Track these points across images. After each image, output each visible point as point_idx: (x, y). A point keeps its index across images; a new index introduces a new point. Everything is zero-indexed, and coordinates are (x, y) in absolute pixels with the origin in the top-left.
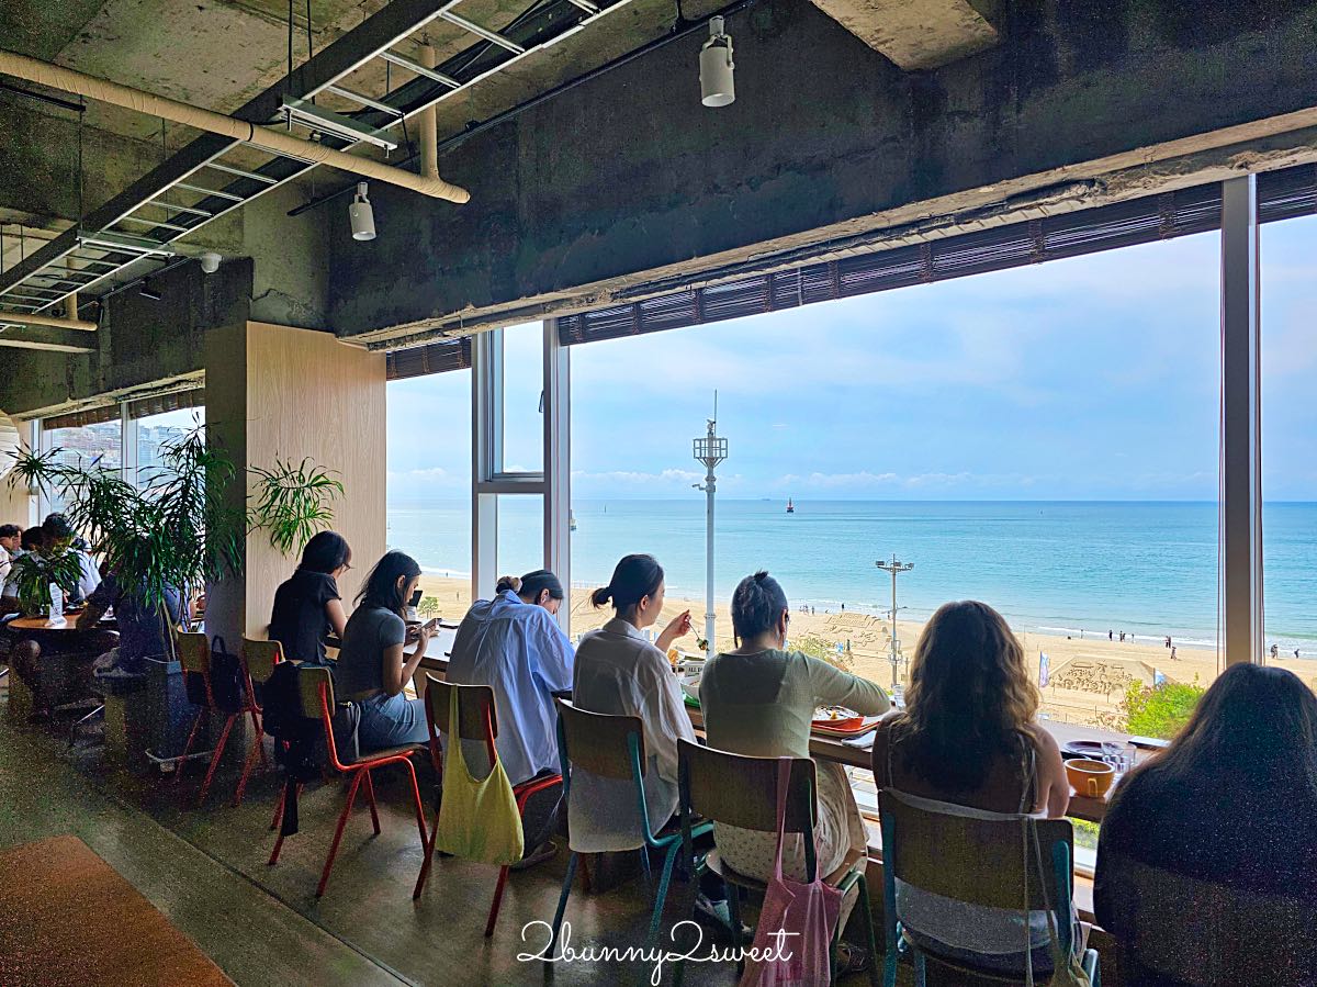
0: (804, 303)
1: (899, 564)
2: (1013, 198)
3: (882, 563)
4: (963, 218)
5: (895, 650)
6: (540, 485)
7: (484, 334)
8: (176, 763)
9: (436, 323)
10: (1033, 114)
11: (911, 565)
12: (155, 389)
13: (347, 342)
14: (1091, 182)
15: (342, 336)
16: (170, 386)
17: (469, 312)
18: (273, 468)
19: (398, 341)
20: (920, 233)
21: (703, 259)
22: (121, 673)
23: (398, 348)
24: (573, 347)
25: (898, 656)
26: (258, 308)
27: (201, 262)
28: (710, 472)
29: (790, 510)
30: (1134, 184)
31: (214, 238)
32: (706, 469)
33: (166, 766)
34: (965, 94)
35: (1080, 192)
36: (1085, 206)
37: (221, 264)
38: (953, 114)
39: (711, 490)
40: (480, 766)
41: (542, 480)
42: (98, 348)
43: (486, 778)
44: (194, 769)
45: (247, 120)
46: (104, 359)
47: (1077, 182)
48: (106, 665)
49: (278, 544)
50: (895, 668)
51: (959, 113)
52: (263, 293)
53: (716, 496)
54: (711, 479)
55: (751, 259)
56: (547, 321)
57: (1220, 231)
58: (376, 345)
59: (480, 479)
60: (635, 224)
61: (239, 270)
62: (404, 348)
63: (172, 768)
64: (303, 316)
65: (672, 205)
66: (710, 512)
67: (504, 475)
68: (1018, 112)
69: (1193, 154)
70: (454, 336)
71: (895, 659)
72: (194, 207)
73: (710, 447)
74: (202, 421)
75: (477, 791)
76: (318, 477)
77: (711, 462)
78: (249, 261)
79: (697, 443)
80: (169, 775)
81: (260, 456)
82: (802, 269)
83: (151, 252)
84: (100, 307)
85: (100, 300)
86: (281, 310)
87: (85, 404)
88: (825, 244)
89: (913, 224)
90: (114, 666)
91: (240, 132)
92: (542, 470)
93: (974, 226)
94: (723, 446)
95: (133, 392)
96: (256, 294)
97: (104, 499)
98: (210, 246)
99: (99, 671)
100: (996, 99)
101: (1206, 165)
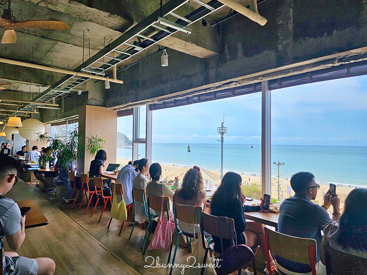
0: (193, 103)
1: (280, 163)
2: (224, 84)
3: (275, 163)
4: (217, 88)
5: (279, 188)
6: (145, 141)
7: (136, 108)
8: (69, 201)
9: (125, 105)
10: (223, 69)
11: (284, 164)
12: (73, 118)
13: (108, 109)
14: (237, 82)
15: (107, 108)
16: (76, 117)
17: (130, 103)
18: (91, 137)
19: (119, 109)
20: (210, 90)
21: (170, 95)
22: (59, 181)
23: (119, 110)
24: (153, 111)
25: (280, 190)
26: (89, 102)
27: (77, 92)
28: (222, 136)
29: (252, 147)
30: (244, 82)
31: (80, 88)
32: (221, 135)
33: (67, 201)
34: (213, 64)
35: (235, 84)
36: (237, 86)
37: (82, 93)
38: (210, 68)
39: (222, 141)
40: (120, 200)
41: (145, 140)
42: (61, 108)
43: (120, 202)
44: (71, 202)
45: (76, 72)
46: (63, 111)
47: (234, 82)
48: (57, 179)
49: (92, 154)
50: (279, 193)
51: (212, 67)
52: (90, 99)
53: (224, 143)
54: (222, 138)
55: (181, 94)
56: (147, 105)
57: (261, 92)
58: (115, 110)
59: (134, 140)
60: (159, 87)
61: (85, 94)
62: (120, 110)
63: (68, 202)
64: (99, 103)
65: (165, 83)
66: (222, 147)
67: (139, 139)
68: (221, 68)
69: (252, 77)
70: (130, 108)
71: (279, 190)
72: (76, 81)
73: (222, 130)
74: (78, 126)
75: (118, 205)
76: (100, 139)
77: (222, 134)
78: (88, 92)
79: (219, 128)
80: (67, 203)
81: (88, 134)
82: (193, 96)
83: (65, 92)
84: (61, 100)
85: (61, 98)
86: (94, 102)
87: (59, 121)
88: (194, 92)
89: (208, 88)
90: (58, 180)
91: (75, 74)
92: (145, 138)
93: (219, 89)
94: (226, 129)
95: (69, 118)
96: (89, 99)
97: (56, 143)
98: (79, 89)
99: (55, 180)
100: (218, 65)
101: (255, 79)
